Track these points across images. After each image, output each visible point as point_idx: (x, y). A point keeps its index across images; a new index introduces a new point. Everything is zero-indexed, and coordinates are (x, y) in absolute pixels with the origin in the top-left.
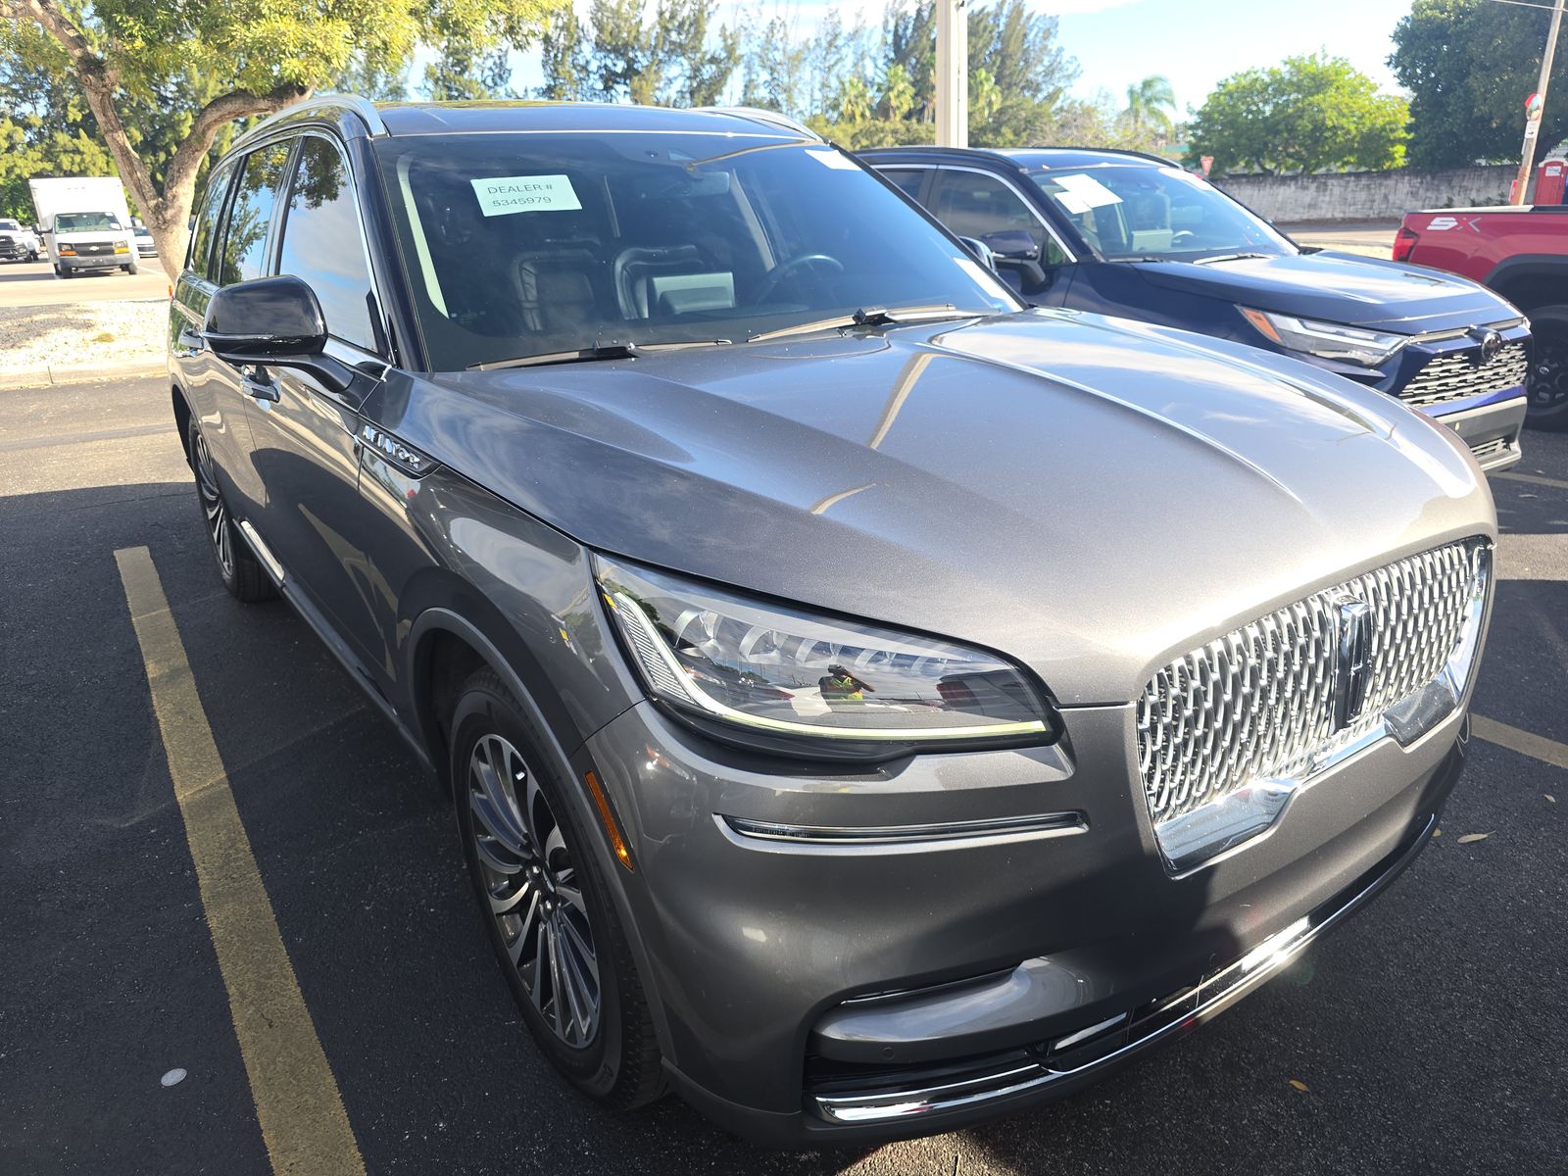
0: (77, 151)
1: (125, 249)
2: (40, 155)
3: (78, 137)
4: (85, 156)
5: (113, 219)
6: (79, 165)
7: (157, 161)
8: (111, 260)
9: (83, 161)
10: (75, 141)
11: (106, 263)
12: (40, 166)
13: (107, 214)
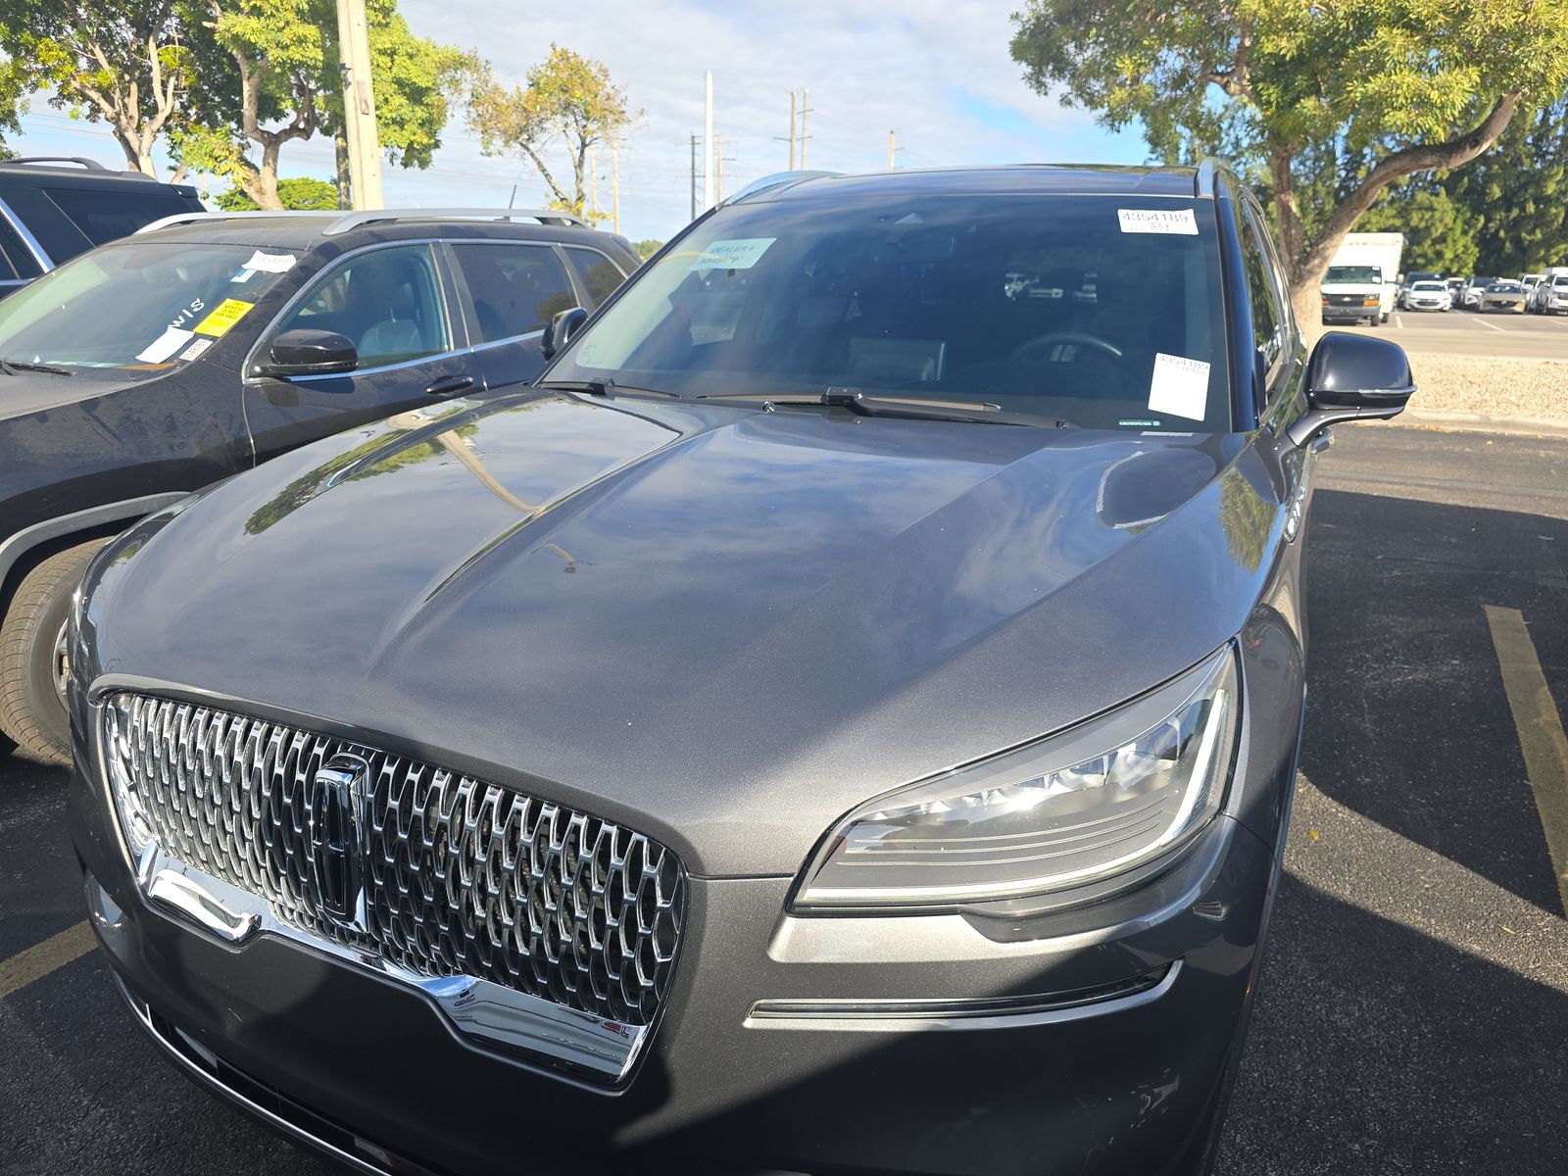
0: (1432, 209)
1: (1375, 302)
2: (1395, 212)
3: (1437, 195)
4: (1436, 213)
5: (1378, 273)
6: (1427, 221)
7: (1507, 217)
8: (1357, 311)
9: (1432, 217)
10: (1433, 198)
11: (1352, 313)
12: (1392, 221)
13: (1374, 269)
